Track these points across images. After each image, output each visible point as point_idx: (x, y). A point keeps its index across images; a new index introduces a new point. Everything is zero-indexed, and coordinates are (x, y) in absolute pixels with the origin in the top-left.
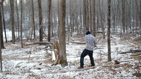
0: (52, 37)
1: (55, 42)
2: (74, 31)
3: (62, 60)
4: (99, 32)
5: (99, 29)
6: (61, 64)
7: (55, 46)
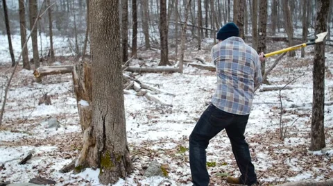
0: (146, 49)
1: (84, 70)
2: (207, 36)
3: (104, 149)
4: (278, 39)
5: (277, 30)
6: (99, 167)
7: (80, 87)
